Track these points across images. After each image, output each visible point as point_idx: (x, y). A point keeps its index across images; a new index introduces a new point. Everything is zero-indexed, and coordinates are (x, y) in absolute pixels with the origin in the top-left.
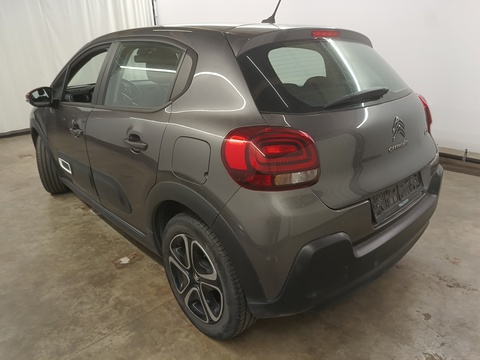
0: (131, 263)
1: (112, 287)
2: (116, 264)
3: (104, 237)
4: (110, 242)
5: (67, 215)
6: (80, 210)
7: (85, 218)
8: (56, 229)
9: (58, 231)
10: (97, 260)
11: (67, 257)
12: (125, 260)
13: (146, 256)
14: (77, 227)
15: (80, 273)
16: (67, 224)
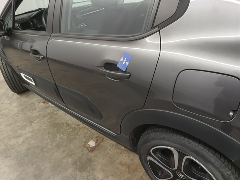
0: (98, 146)
1: (94, 170)
2: (88, 148)
3: (69, 125)
4: (74, 128)
5: (35, 109)
6: (42, 104)
7: (49, 111)
8: (31, 123)
9: (34, 125)
10: (72, 146)
11: (49, 147)
12: (92, 144)
13: (106, 138)
14: (46, 119)
15: (65, 161)
16: (38, 117)
